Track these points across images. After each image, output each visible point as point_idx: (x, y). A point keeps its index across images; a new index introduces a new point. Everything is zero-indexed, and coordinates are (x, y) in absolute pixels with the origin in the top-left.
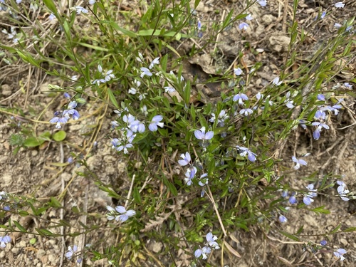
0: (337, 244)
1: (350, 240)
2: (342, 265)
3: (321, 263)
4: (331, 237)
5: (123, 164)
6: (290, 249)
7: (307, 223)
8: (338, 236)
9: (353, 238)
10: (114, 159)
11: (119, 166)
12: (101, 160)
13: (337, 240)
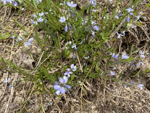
0: (141, 102)
1: (147, 101)
2: (143, 112)
3: (133, 110)
4: (137, 98)
5: (40, 49)
6: (117, 100)
7: (126, 90)
8: (141, 98)
9: (148, 100)
10: (36, 47)
11: (38, 50)
12: (30, 47)
13: (140, 100)
